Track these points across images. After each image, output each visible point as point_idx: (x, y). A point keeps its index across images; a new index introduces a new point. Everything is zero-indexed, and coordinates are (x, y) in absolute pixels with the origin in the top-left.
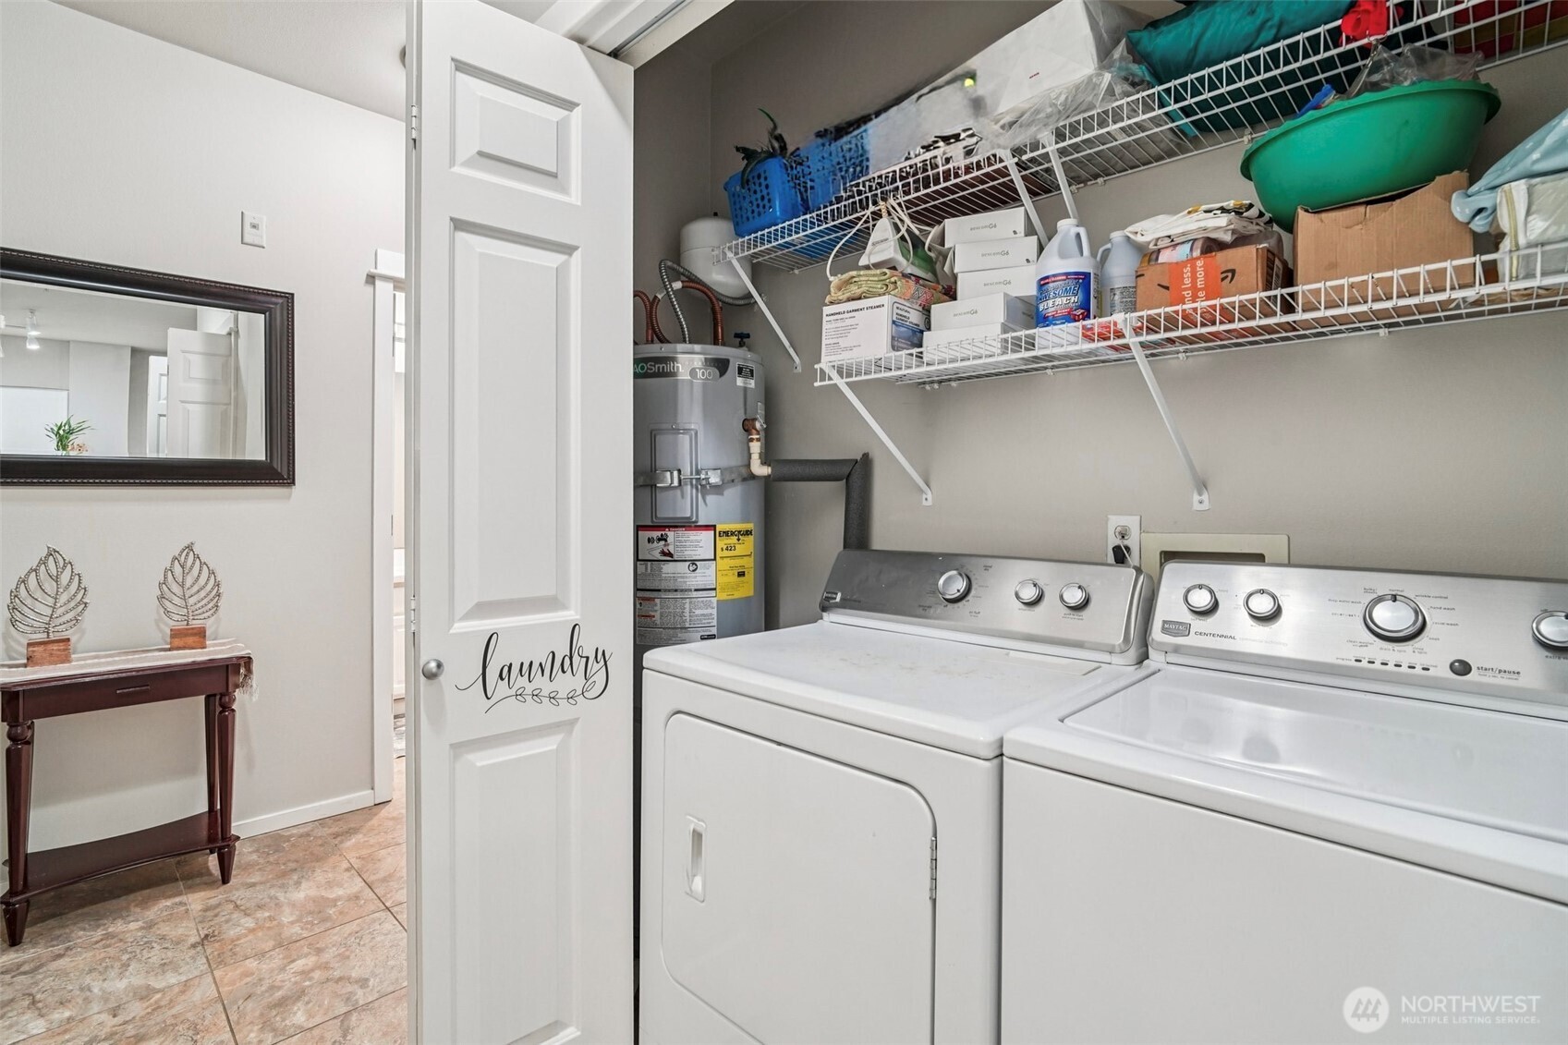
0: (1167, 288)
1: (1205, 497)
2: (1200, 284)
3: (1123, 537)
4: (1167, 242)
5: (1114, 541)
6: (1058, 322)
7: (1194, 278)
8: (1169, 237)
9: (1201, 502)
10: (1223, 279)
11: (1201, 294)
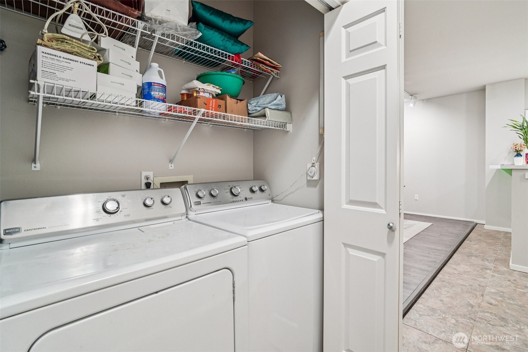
0: (206, 104)
1: (173, 165)
2: (214, 106)
3: (147, 179)
4: (202, 90)
5: (144, 181)
6: (160, 101)
7: (212, 104)
8: (203, 89)
9: (171, 167)
10: (218, 107)
11: (213, 109)
